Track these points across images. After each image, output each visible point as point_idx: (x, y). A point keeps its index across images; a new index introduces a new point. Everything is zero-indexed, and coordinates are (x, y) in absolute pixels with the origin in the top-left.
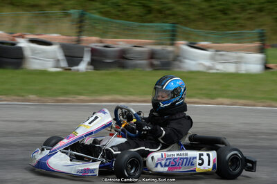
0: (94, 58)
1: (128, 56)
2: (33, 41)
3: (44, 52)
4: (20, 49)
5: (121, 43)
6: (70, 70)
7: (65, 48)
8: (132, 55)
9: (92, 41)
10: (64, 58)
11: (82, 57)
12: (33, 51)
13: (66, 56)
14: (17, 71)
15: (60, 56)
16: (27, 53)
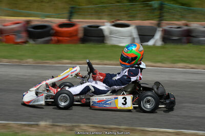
0: (166, 36)
1: (193, 34)
3: (119, 32)
4: (101, 30)
8: (196, 34)
11: (153, 36)
13: (139, 35)
15: (135, 35)
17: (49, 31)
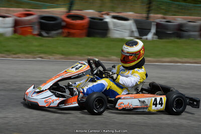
0: (159, 30)
1: (184, 29)
2: (114, 17)
3: (122, 25)
4: (106, 23)
5: (179, 19)
6: (141, 38)
7: (137, 22)
8: (187, 28)
9: (157, 17)
10: (136, 30)
11: (150, 30)
12: (115, 24)
13: (138, 28)
14: (103, 39)
15: (134, 28)
16: (111, 26)
17: (60, 23)
